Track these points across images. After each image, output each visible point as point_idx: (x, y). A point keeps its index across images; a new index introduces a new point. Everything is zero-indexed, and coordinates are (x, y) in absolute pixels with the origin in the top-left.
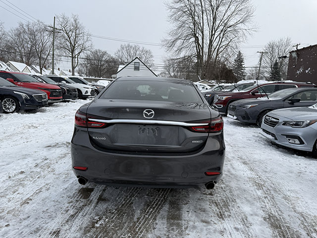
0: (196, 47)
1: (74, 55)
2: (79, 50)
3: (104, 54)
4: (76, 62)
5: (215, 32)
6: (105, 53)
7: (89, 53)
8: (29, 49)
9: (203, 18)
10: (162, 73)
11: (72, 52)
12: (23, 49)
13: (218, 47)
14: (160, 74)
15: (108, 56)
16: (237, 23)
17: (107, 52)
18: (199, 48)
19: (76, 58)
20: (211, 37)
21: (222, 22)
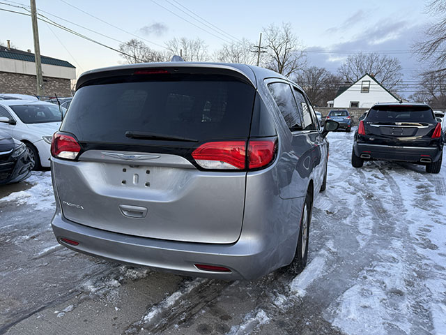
2: (289, 70)
6: (323, 70)
7: (301, 72)
15: (327, 75)
17: (326, 69)
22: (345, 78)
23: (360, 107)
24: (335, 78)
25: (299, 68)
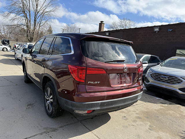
0: (25, 20)
5: (38, 13)
9: (29, 3)
13: (40, 22)
16: (50, 11)
18: (27, 21)
20: (36, 16)
21: (41, 8)
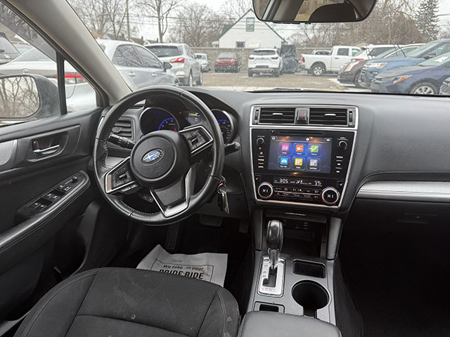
1: (161, 15)
2: (168, 6)
3: (203, 10)
4: (165, 23)
6: (205, 7)
7: (181, 9)
8: (102, 11)
10: (294, 35)
11: (159, 10)
12: (93, 12)
14: (292, 37)
15: (209, 12)
17: (208, 6)
19: (165, 19)
22: (228, 17)
23: (246, 47)
24: (218, 16)
25: (179, 4)
